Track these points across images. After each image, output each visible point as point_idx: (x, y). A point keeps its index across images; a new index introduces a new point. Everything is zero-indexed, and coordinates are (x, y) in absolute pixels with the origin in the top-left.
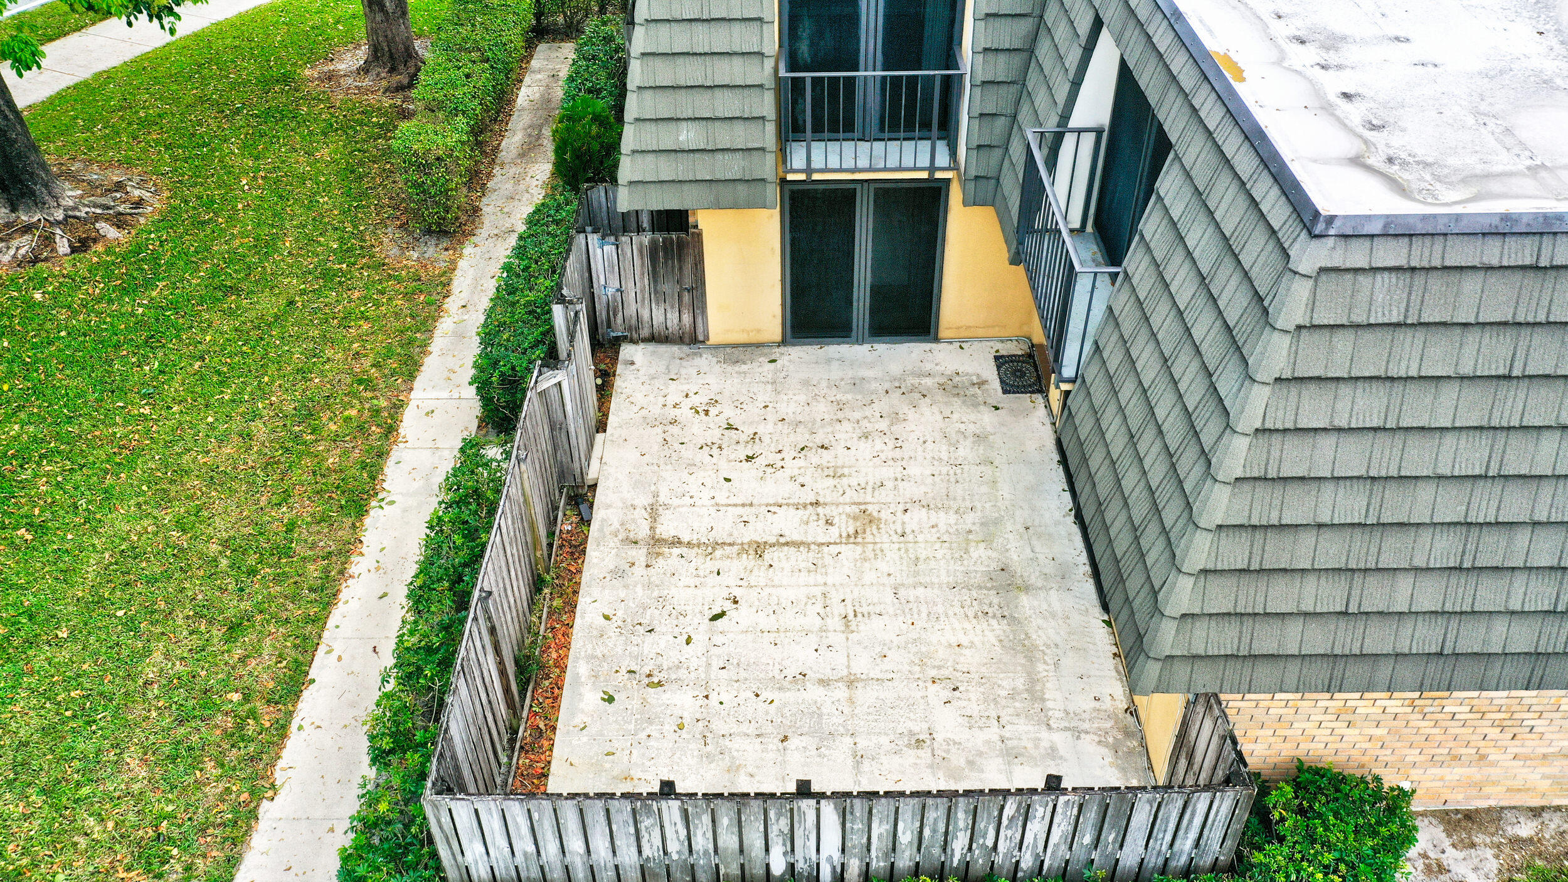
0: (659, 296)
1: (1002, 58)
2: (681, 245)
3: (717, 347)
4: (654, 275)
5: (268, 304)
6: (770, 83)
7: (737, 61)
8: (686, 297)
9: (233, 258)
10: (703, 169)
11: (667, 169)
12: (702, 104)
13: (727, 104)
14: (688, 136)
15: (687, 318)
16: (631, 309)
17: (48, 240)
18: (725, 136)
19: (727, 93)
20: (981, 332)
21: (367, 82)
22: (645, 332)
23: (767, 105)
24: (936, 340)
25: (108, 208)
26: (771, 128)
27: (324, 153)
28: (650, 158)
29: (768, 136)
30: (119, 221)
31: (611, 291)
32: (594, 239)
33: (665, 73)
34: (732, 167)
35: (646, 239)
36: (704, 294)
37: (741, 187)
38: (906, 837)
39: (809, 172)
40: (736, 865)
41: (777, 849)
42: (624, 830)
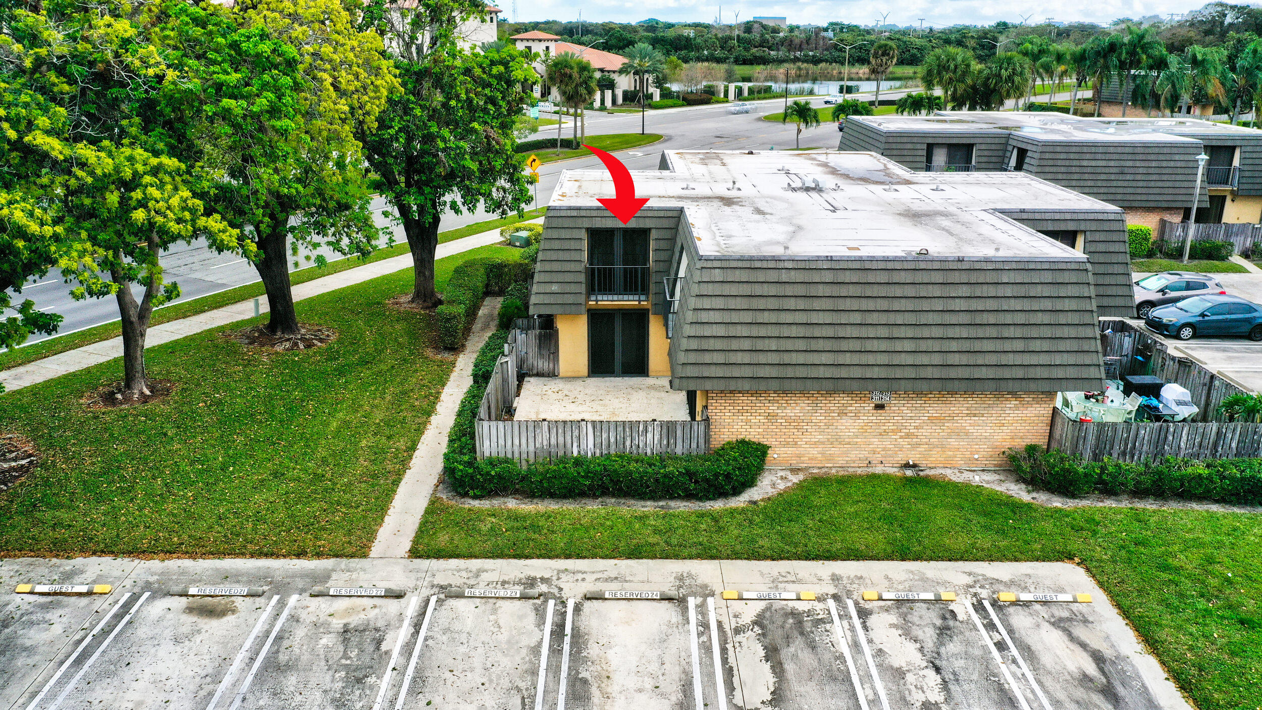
0: (541, 356)
1: (662, 264)
2: (550, 335)
3: (563, 377)
4: (540, 347)
5: (383, 367)
6: (583, 271)
7: (573, 263)
8: (552, 356)
9: (367, 354)
10: (560, 299)
11: (547, 299)
12: (560, 277)
13: (569, 277)
14: (555, 288)
15: (551, 365)
16: (530, 361)
17: (296, 344)
18: (568, 288)
19: (569, 274)
20: (660, 373)
21: (413, 305)
22: (535, 372)
23: (582, 278)
24: (648, 376)
25: (316, 337)
26: (584, 286)
27: (398, 327)
28: (541, 296)
29: (583, 288)
30: (321, 340)
31: (523, 353)
32: (518, 331)
33: (548, 267)
34: (570, 299)
35: (538, 332)
36: (558, 355)
37: (573, 307)
38: (612, 440)
39: (597, 301)
40: (563, 452)
41: (575, 445)
42: (531, 435)
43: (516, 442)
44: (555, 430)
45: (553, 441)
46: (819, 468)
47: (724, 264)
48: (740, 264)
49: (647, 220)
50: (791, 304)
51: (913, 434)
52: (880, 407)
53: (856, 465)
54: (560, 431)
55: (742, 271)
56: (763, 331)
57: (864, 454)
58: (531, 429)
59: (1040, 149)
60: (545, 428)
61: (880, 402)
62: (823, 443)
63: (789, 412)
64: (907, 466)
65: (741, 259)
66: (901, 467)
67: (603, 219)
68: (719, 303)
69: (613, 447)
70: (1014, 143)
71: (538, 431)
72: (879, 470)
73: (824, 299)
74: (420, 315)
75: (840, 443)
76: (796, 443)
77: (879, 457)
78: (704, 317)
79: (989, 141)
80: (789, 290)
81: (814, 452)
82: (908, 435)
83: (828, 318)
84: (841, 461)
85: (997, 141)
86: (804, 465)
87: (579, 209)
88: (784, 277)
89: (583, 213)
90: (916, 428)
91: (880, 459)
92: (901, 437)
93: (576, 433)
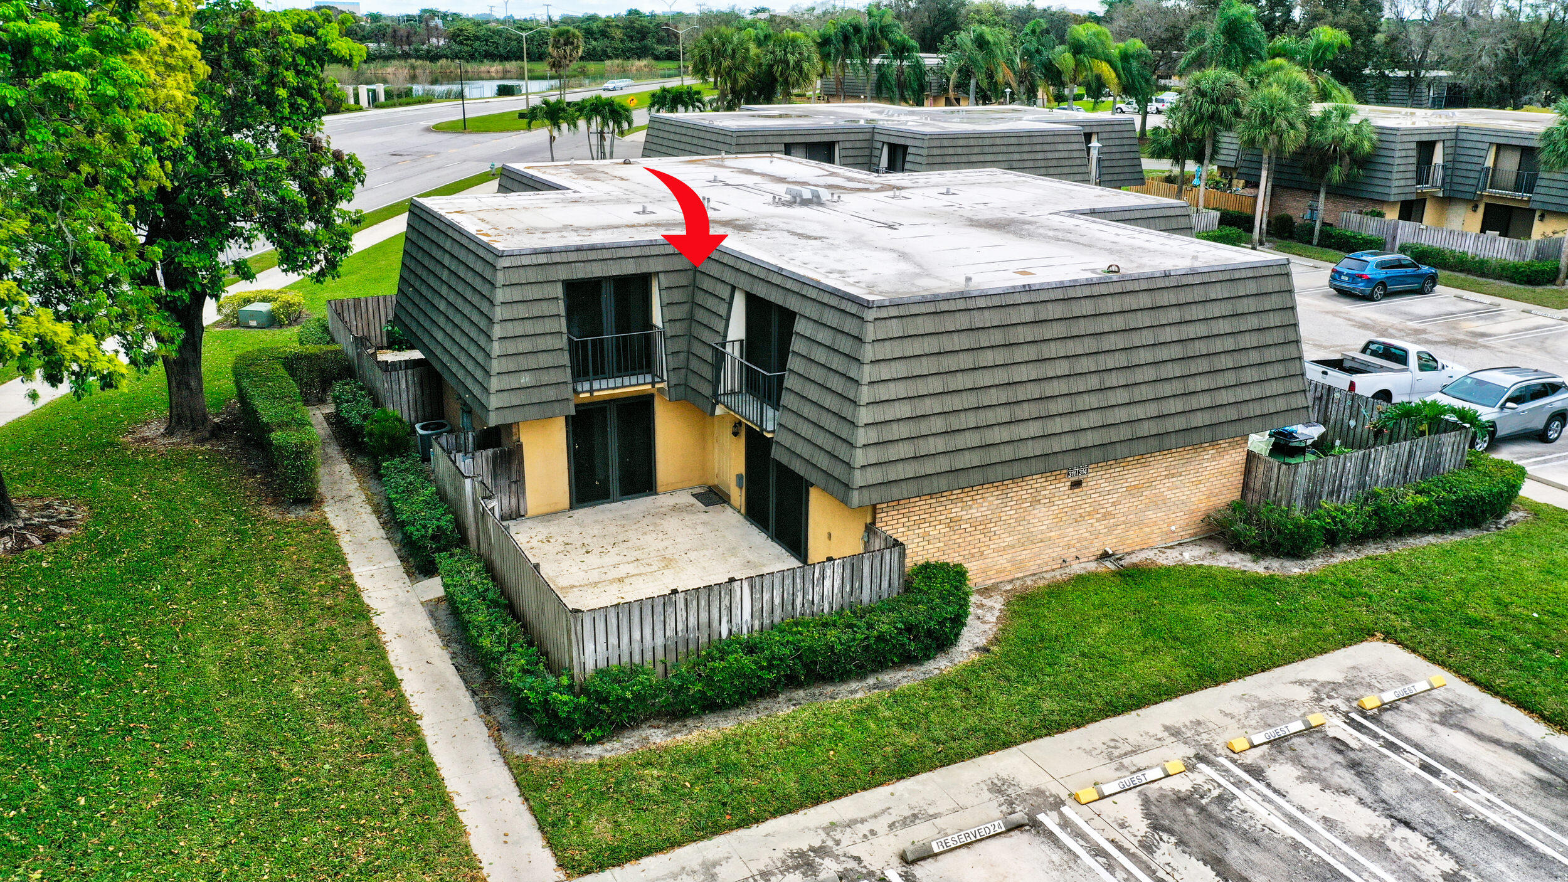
0: (497, 489)
1: (678, 324)
2: (510, 455)
3: (533, 518)
4: (495, 475)
6: (567, 347)
7: (548, 337)
8: (513, 486)
9: (164, 533)
10: (535, 397)
11: (516, 399)
12: (532, 362)
13: (544, 360)
14: (525, 379)
15: (514, 501)
17: (24, 539)
18: (546, 378)
19: (545, 354)
20: (679, 486)
21: (177, 439)
23: (565, 359)
24: (656, 493)
25: (53, 517)
26: (568, 370)
27: (178, 478)
28: (505, 394)
29: (567, 375)
30: (64, 524)
33: (511, 347)
34: (551, 394)
35: (490, 453)
36: (524, 484)
37: (556, 405)
38: (777, 601)
39: (591, 391)
40: (706, 636)
41: (725, 620)
42: (659, 619)
43: (636, 635)
44: (695, 603)
45: (692, 621)
46: (1010, 582)
47: (903, 311)
48: (923, 309)
49: (651, 260)
50: (988, 358)
51: (1110, 513)
52: (1076, 484)
53: (1049, 568)
54: (703, 603)
55: (925, 318)
56: (956, 403)
57: (1057, 552)
58: (659, 609)
59: (926, 144)
60: (681, 604)
61: (1076, 479)
62: (1013, 547)
63: (975, 512)
64: (1105, 556)
65: (923, 302)
66: (1097, 560)
67: (588, 265)
68: (900, 369)
69: (778, 611)
70: (885, 139)
71: (670, 610)
72: (1077, 568)
73: (1025, 346)
74: (203, 453)
75: (1033, 543)
76: (982, 553)
77: (1073, 552)
78: (885, 392)
79: (852, 137)
80: (985, 340)
81: (1003, 561)
82: (1105, 516)
83: (1031, 372)
84: (1033, 567)
85: (861, 136)
86: (989, 583)
87: (549, 252)
88: (978, 320)
89: (557, 258)
90: (1114, 504)
91: (1074, 554)
92: (1098, 520)
93: (726, 602)
